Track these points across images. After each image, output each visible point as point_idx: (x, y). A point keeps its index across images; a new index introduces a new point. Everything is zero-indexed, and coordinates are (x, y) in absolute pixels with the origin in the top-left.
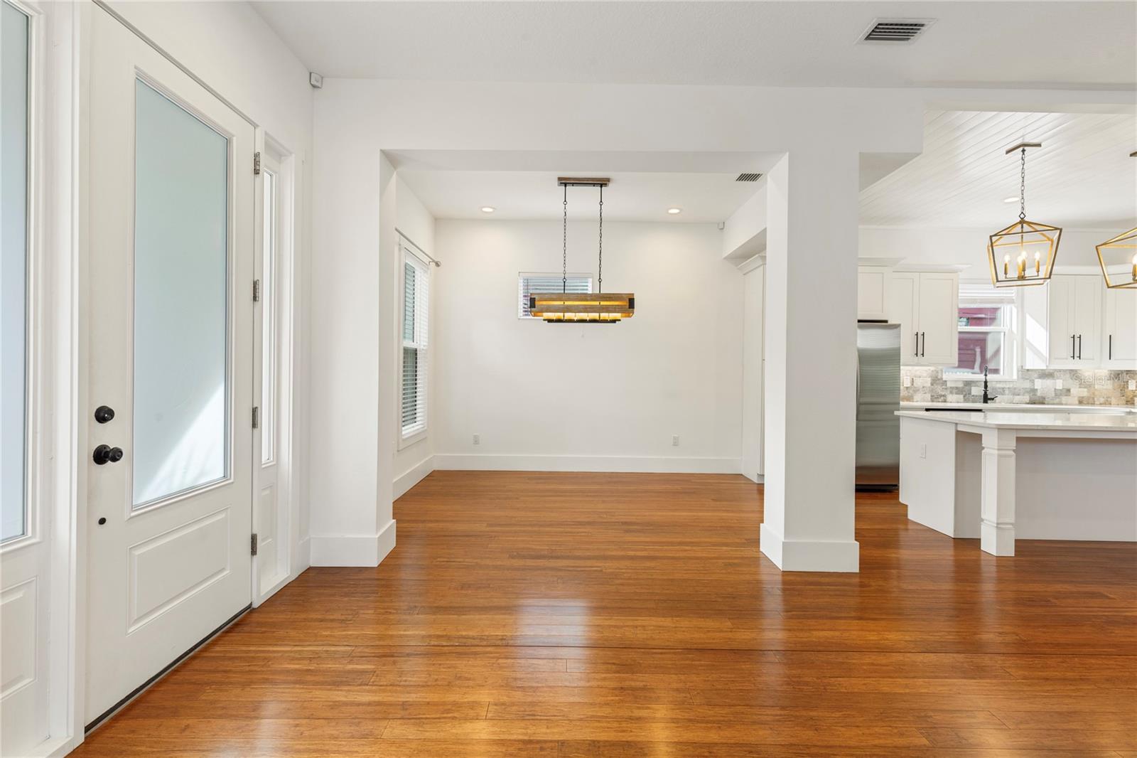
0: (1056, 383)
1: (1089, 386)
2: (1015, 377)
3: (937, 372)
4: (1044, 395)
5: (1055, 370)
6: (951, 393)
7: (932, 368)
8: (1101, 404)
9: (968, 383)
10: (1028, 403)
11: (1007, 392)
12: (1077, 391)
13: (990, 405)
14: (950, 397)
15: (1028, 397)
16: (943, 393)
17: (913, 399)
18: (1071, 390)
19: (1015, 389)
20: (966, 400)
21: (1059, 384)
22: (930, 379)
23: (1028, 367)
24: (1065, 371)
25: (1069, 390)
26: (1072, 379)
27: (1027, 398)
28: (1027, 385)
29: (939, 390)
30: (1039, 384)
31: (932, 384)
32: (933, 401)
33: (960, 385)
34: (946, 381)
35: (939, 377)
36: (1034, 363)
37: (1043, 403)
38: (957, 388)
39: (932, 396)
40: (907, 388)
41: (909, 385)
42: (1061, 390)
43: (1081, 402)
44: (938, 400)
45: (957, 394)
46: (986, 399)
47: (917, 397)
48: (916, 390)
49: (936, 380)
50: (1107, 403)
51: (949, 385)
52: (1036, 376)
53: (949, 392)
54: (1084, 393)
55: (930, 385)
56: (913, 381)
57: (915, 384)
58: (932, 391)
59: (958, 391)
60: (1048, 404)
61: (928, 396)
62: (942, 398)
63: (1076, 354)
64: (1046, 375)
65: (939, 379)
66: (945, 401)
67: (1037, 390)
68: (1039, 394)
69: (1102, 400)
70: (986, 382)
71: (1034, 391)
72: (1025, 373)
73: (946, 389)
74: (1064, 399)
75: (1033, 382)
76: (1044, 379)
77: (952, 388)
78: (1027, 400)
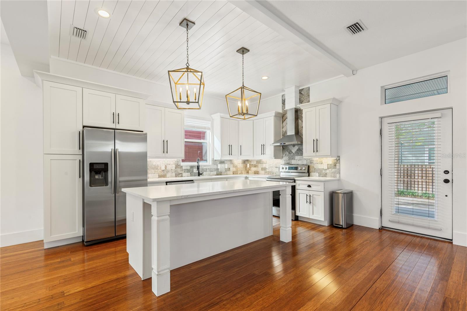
0: (225, 166)
1: (236, 167)
2: (211, 164)
3: (178, 162)
4: (221, 171)
5: (225, 160)
6: (185, 172)
7: (176, 160)
8: (240, 174)
9: (192, 167)
10: (216, 175)
11: (208, 170)
12: (233, 169)
13: (201, 177)
14: (184, 174)
15: (216, 172)
16: (181, 172)
17: (166, 176)
18: (231, 168)
19: (211, 169)
20: (191, 175)
21: (226, 166)
22: (174, 165)
23: (215, 159)
24: (228, 160)
25: (229, 169)
26: (230, 164)
27: (215, 173)
28: (215, 167)
29: (179, 170)
30: (220, 166)
31: (176, 168)
32: (176, 177)
33: (189, 168)
34: (182, 166)
35: (179, 164)
36: (218, 157)
37: (221, 175)
38: (187, 169)
39: (175, 174)
40: (163, 170)
42: (227, 169)
43: (233, 173)
44: (179, 176)
45: (187, 172)
46: (199, 174)
47: (168, 175)
48: (168, 172)
49: (177, 166)
50: (242, 173)
51: (184, 168)
52: (218, 163)
53: (184, 171)
54: (234, 169)
55: (174, 168)
56: (166, 167)
57: (167, 168)
58: (176, 171)
59: (188, 171)
60: (223, 175)
61: (174, 174)
62: (181, 175)
63: (230, 154)
64: (222, 162)
65: (179, 165)
66: (182, 176)
67: (219, 169)
68: (219, 170)
69: (240, 172)
70: (199, 166)
71: (218, 169)
72: (215, 162)
73: (182, 170)
74: (228, 172)
75: (217, 165)
76: (221, 164)
77: (185, 169)
78: (215, 174)
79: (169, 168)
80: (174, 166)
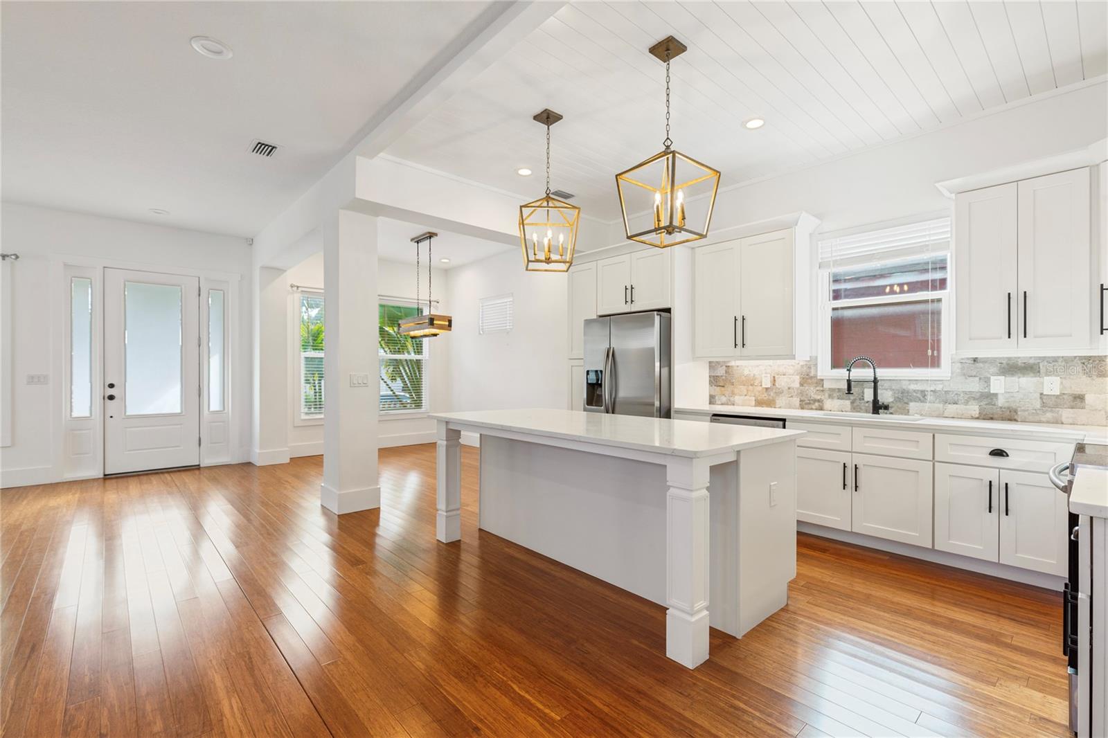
0: (1042, 383)
3: (810, 368)
4: (1013, 406)
5: (1040, 358)
6: (830, 396)
7: (801, 363)
10: (973, 418)
11: (929, 398)
14: (828, 404)
15: (977, 408)
16: (819, 397)
17: (775, 404)
18: (1087, 397)
19: (947, 392)
21: (1053, 385)
22: (798, 377)
25: (1080, 398)
27: (974, 409)
28: (974, 386)
29: (812, 392)
30: (999, 385)
31: (801, 385)
32: (802, 408)
34: (822, 380)
35: (812, 374)
38: (839, 390)
39: (801, 401)
40: (767, 389)
41: (769, 386)
42: (1057, 397)
44: (810, 406)
46: (877, 407)
47: (779, 401)
48: (779, 393)
49: (807, 379)
51: (827, 385)
52: (993, 370)
53: (827, 395)
55: (798, 385)
56: (775, 381)
57: (777, 385)
58: (801, 393)
60: (1024, 421)
61: (796, 401)
62: (817, 404)
64: (1018, 368)
65: (811, 378)
66: (821, 409)
67: (996, 395)
68: (1001, 402)
70: (875, 381)
71: (989, 396)
72: (969, 366)
73: (823, 391)
75: (987, 381)
76: (1013, 375)
77: (832, 390)
78: (976, 413)
79: (782, 382)
80: (797, 379)
